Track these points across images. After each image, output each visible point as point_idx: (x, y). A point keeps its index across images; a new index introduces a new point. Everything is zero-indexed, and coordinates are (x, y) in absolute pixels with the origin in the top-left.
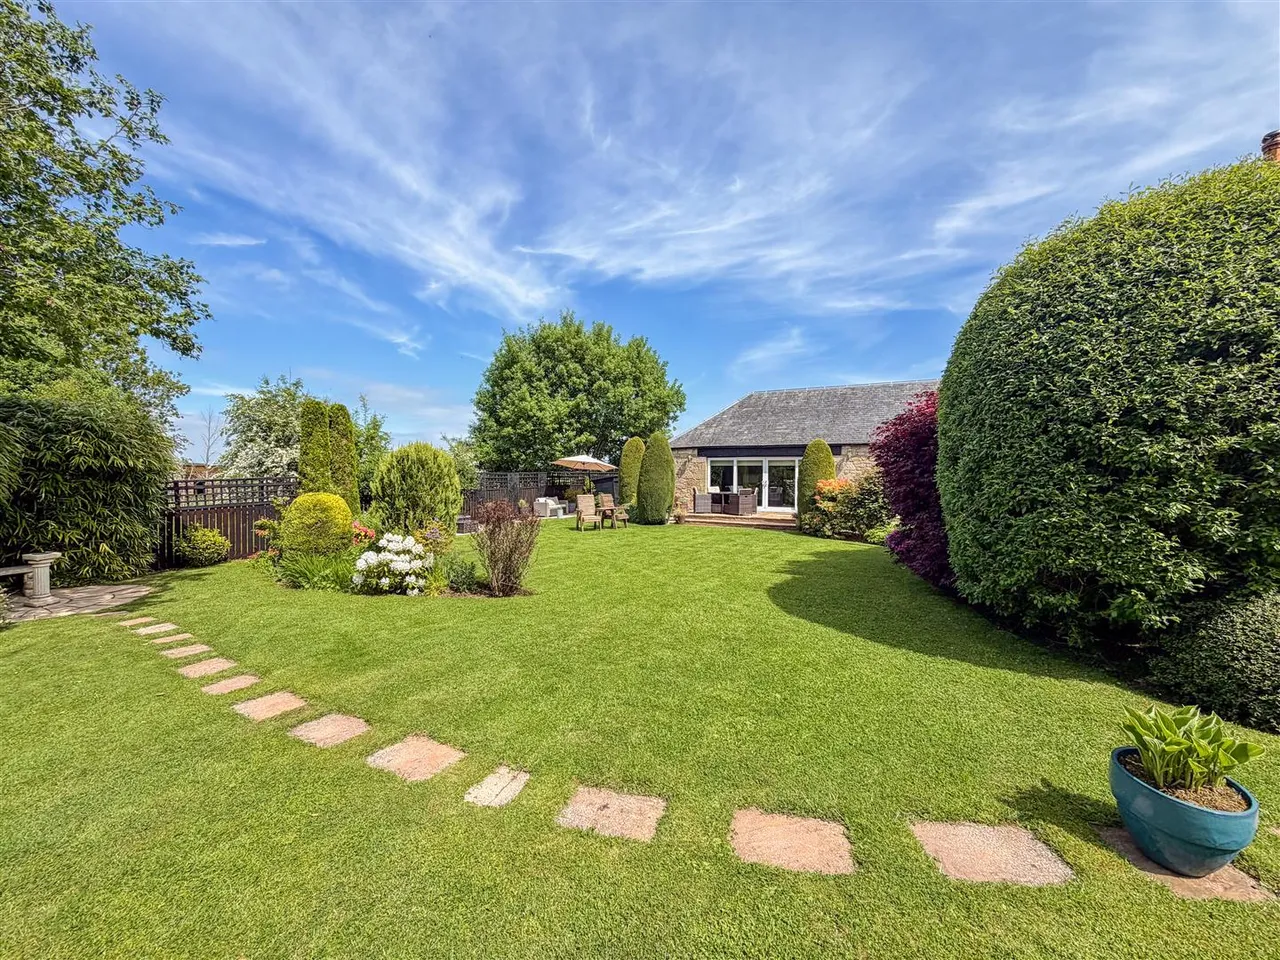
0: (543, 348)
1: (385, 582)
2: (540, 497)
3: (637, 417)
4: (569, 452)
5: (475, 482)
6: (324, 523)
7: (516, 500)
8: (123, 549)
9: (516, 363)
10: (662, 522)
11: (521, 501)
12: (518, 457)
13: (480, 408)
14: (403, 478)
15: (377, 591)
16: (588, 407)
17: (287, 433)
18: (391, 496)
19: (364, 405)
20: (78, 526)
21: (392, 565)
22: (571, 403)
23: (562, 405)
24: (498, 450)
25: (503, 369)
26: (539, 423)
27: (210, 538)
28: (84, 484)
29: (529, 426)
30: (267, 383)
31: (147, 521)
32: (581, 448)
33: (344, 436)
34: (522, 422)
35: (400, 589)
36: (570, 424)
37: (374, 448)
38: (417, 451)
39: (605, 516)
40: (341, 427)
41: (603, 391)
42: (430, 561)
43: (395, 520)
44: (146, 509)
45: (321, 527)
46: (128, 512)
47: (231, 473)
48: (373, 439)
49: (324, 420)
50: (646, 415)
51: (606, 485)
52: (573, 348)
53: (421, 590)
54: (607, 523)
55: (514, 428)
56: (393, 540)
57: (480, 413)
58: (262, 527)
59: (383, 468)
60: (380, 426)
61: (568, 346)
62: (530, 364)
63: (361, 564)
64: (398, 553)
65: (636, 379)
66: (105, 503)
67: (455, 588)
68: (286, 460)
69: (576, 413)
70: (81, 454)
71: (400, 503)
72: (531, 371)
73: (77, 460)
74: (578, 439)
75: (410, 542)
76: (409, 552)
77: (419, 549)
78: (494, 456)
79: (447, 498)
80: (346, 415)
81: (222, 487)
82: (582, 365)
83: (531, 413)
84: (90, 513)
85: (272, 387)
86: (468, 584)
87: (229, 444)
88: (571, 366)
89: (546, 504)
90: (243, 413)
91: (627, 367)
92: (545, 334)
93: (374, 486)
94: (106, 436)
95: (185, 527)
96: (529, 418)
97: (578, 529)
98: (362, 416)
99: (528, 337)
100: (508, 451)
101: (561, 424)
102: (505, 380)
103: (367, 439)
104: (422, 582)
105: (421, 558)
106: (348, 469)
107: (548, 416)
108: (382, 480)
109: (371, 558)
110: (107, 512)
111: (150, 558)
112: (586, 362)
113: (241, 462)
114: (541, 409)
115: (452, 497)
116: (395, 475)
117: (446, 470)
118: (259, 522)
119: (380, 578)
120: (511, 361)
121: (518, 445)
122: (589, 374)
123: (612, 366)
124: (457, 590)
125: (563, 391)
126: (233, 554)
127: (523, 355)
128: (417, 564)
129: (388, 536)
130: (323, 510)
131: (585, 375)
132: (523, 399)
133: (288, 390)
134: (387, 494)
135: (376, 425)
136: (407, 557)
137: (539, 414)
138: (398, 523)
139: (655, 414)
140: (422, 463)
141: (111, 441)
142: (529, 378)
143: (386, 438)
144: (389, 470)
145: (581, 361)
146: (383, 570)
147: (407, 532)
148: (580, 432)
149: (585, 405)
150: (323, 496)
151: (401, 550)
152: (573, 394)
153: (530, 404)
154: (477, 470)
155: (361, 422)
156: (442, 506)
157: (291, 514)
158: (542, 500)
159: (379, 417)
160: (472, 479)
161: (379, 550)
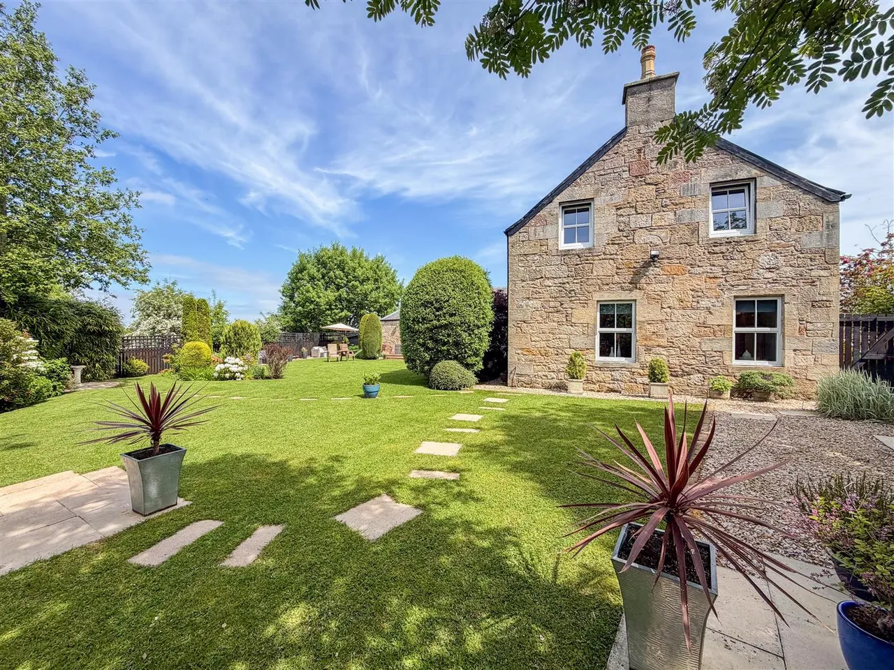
0: (321, 262)
1: (227, 375)
2: (316, 346)
3: (376, 302)
4: (334, 322)
5: (276, 338)
6: (199, 355)
7: (301, 347)
8: (104, 367)
9: (305, 270)
10: (374, 358)
11: (304, 348)
12: (306, 324)
13: (283, 295)
14: (235, 335)
15: (224, 379)
16: (346, 296)
17: (169, 311)
18: (230, 342)
19: (214, 295)
20: (86, 356)
21: (230, 369)
22: (336, 294)
23: (331, 295)
24: (294, 320)
25: (297, 273)
26: (318, 304)
27: (139, 363)
28: (90, 337)
29: (312, 306)
30: (158, 284)
31: (114, 354)
32: (340, 320)
33: (205, 315)
34: (307, 304)
35: (233, 378)
36: (336, 306)
37: (219, 320)
38: (241, 324)
39: (342, 355)
40: (203, 310)
41: (355, 287)
42: (246, 368)
43: (232, 352)
44: (115, 348)
45: (198, 356)
46: (107, 350)
47: (138, 333)
48: (219, 314)
49: (194, 307)
50: (380, 301)
51: (355, 340)
52: (338, 262)
53: (242, 379)
54: (344, 358)
55: (303, 307)
56: (231, 359)
57: (284, 298)
58: (166, 358)
59: (226, 331)
60: (223, 307)
61: (335, 261)
62: (313, 271)
63: (217, 368)
64: (233, 364)
65: (376, 280)
66: (98, 346)
67: (256, 378)
68: (169, 326)
69: (339, 299)
70: (91, 325)
71: (234, 345)
72: (313, 275)
73: (89, 327)
74: (341, 314)
75: (237, 360)
76: (237, 364)
77: (241, 363)
78: (292, 324)
79: (254, 343)
80: (206, 305)
81: (132, 340)
82: (344, 272)
83: (313, 299)
84: (91, 350)
85: (161, 286)
86: (260, 376)
87: (134, 317)
88: (337, 273)
89: (318, 350)
90: (144, 301)
91: (370, 274)
92: (322, 254)
93: (222, 339)
94: (100, 317)
95: (127, 358)
96: (312, 302)
97: (328, 361)
98: (212, 302)
99: (313, 255)
100: (300, 321)
101: (330, 306)
102: (299, 279)
103: (215, 314)
104: (242, 376)
105: (242, 366)
106: (207, 331)
107: (322, 301)
108: (226, 336)
109: (222, 366)
110: (99, 350)
111: (114, 372)
112: (345, 271)
113: (142, 327)
114: (319, 297)
115: (257, 343)
116: (232, 334)
117: (254, 332)
118: (165, 356)
119: (225, 373)
120: (302, 269)
121: (306, 318)
122: (347, 278)
123: (360, 274)
124: (257, 378)
125: (332, 286)
126: (150, 372)
127: (309, 266)
128: (240, 369)
129: (228, 358)
130: (198, 349)
131: (345, 278)
132: (308, 291)
133: (168, 287)
134: (228, 341)
135: (220, 306)
136: (237, 366)
137: (318, 300)
138: (233, 353)
139: (387, 300)
140: (243, 329)
141: (102, 319)
142: (312, 278)
143: (226, 313)
144: (229, 332)
145: (343, 270)
146: (227, 371)
147: (237, 357)
148: (342, 310)
149: (345, 295)
150: (198, 343)
151: (233, 363)
152: (338, 287)
153: (312, 294)
154: (281, 332)
155: (212, 304)
156: (252, 347)
157: (184, 351)
158: (316, 348)
159: (222, 302)
160: (274, 337)
161: (224, 363)
